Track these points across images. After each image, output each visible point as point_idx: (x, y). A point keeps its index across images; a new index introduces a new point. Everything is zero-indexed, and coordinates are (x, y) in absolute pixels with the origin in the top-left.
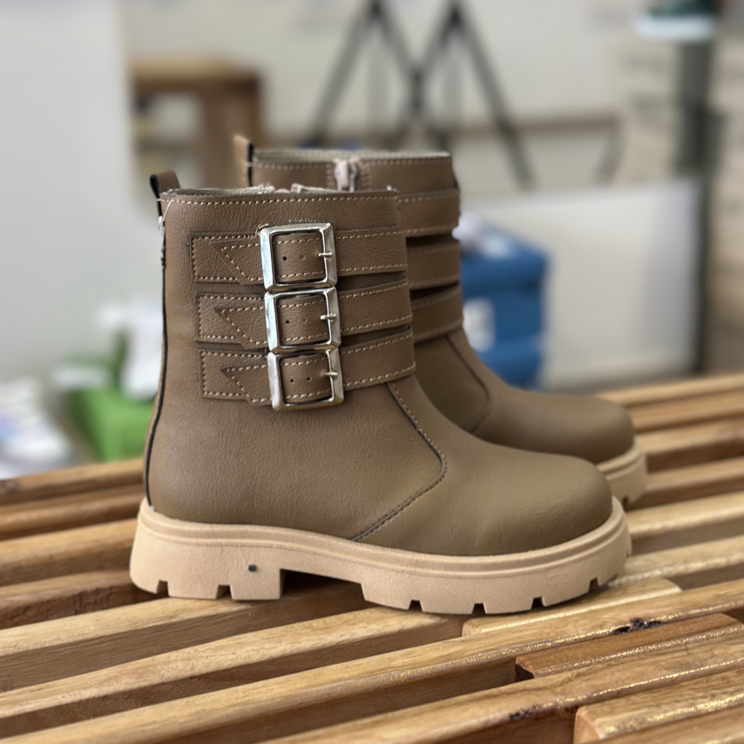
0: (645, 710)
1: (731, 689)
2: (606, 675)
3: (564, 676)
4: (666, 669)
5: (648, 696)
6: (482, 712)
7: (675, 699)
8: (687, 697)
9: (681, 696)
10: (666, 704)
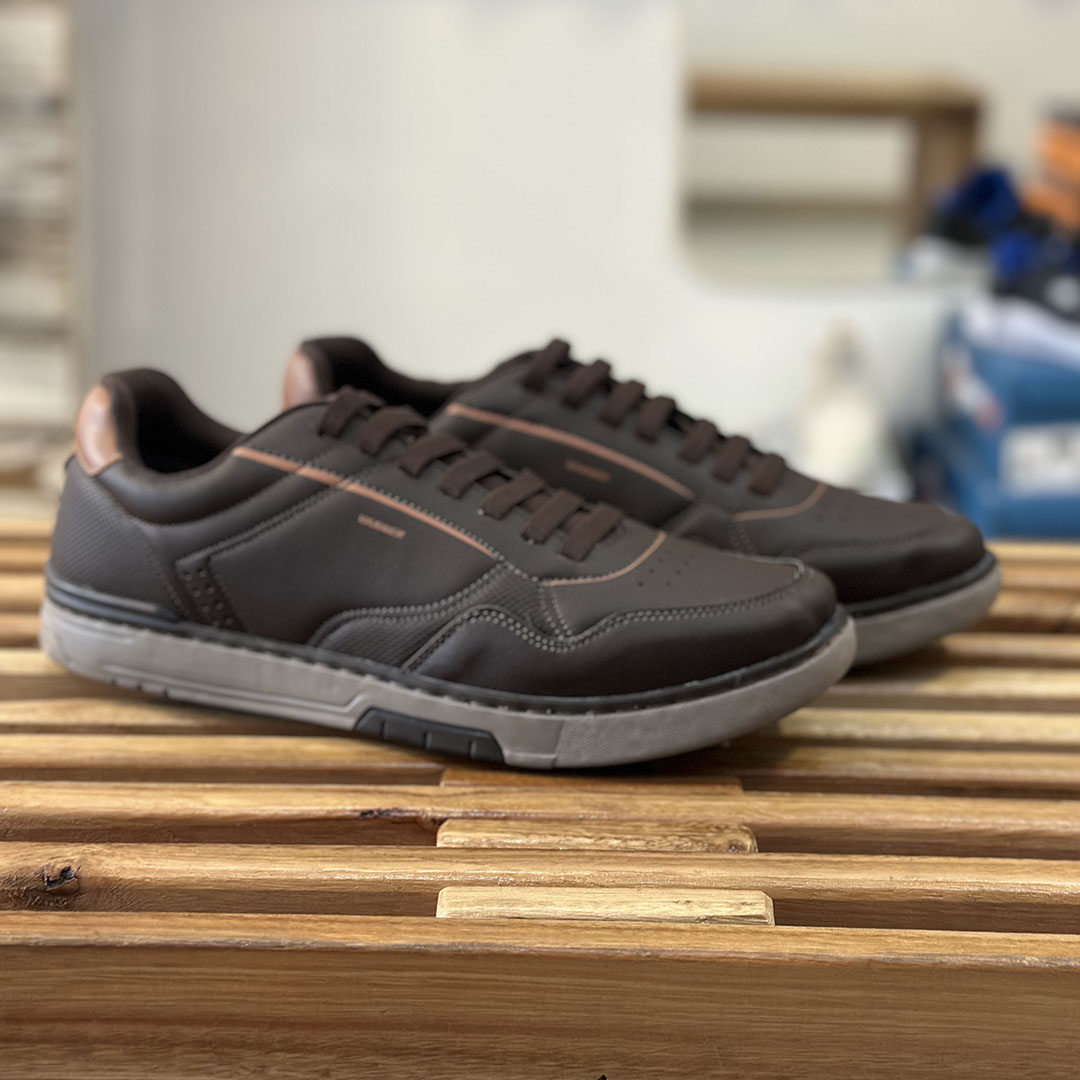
0: (508, 835)
1: (629, 837)
2: (507, 798)
3: (463, 790)
4: (583, 806)
5: (528, 824)
6: (335, 801)
7: (557, 833)
8: (571, 833)
9: (567, 831)
10: (539, 835)
